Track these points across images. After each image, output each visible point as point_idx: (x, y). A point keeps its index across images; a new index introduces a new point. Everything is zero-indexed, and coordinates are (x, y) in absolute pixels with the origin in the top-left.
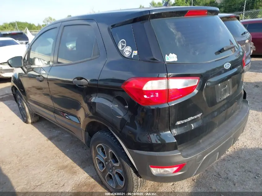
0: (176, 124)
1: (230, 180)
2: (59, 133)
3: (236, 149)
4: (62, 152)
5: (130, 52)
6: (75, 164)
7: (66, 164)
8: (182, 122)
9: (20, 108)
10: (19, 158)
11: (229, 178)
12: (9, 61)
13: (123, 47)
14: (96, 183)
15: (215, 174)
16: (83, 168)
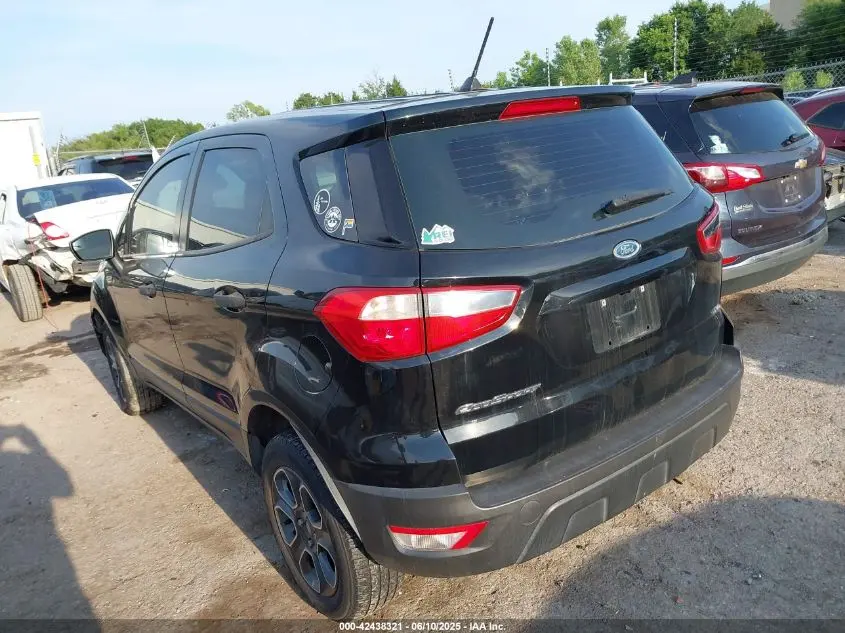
0: (457, 413)
1: (666, 587)
2: (212, 443)
3: (716, 497)
4: (207, 494)
5: (338, 221)
6: (237, 528)
7: (211, 526)
8: (476, 407)
9: (113, 371)
10: (91, 507)
11: (665, 581)
12: (74, 244)
13: (323, 207)
14: (281, 580)
15: (627, 568)
16: (255, 539)
